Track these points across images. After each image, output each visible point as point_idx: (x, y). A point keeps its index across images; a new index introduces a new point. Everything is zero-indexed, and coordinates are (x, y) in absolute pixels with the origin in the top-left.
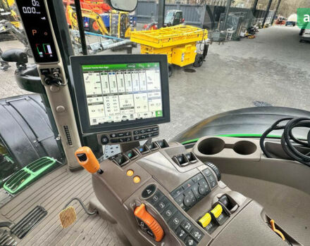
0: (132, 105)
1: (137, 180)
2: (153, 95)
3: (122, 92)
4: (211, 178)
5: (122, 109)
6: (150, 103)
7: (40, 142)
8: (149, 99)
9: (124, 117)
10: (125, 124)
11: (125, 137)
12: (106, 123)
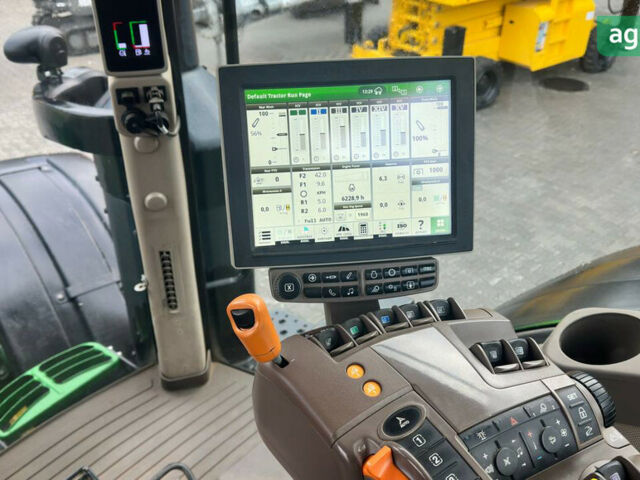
0: (367, 199)
1: (371, 389)
2: (426, 171)
3: (341, 160)
4: (583, 414)
5: (338, 207)
6: (416, 194)
7: (73, 300)
8: (415, 183)
9: (342, 229)
10: (344, 249)
11: (341, 284)
12: (295, 243)
